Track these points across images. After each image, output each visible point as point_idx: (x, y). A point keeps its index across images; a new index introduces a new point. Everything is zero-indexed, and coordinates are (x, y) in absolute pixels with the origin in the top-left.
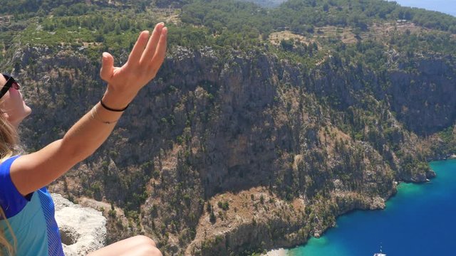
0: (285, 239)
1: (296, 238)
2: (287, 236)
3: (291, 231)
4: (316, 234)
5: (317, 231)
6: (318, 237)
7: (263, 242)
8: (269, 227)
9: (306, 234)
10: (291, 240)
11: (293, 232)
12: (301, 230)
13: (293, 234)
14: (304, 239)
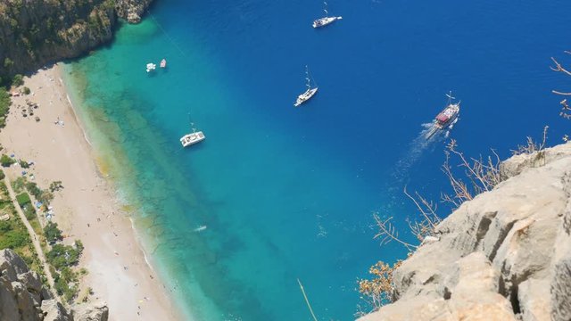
0: (60, 42)
1: (85, 34)
2: (62, 34)
3: (70, 22)
4: (133, 16)
5: (132, 8)
6: (138, 22)
7: (7, 61)
8: (14, 22)
9: (106, 21)
10: (72, 42)
11: (75, 23)
12: (93, 15)
13: (77, 27)
14: (104, 32)
